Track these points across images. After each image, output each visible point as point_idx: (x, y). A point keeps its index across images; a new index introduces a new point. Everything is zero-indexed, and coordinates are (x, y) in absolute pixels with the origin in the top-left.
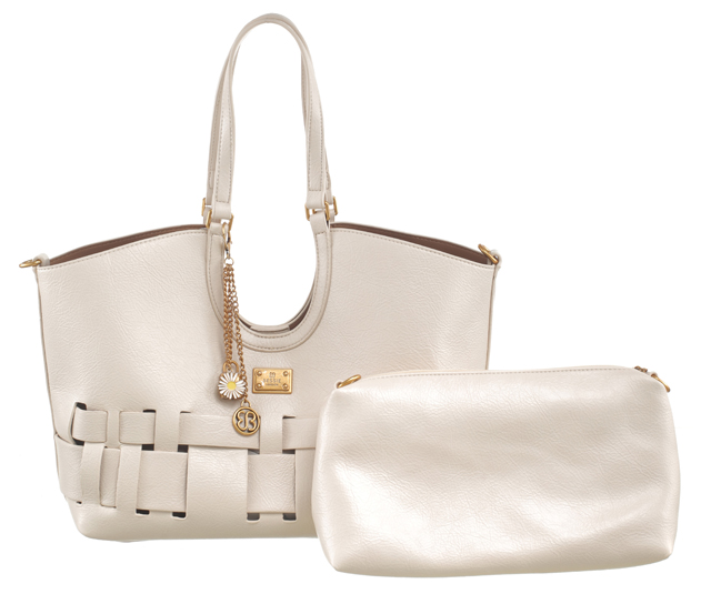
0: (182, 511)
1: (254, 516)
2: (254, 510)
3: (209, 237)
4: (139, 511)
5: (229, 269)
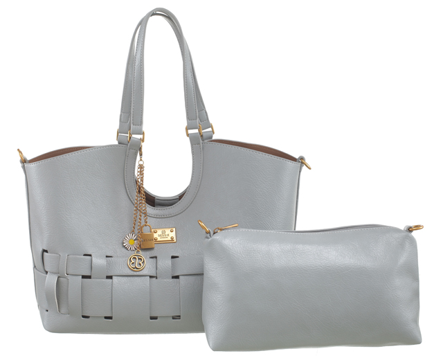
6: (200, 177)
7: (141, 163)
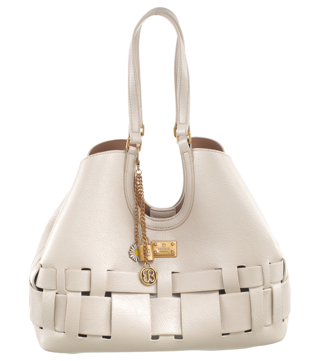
0: (108, 335)
1: (155, 337)
2: (156, 334)
3: (128, 155)
4: (80, 335)
5: (139, 176)
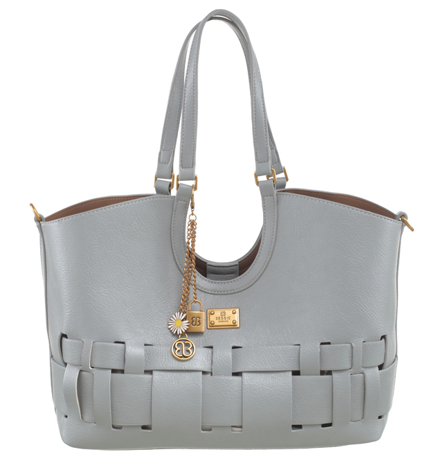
6: (273, 240)
7: (193, 218)
